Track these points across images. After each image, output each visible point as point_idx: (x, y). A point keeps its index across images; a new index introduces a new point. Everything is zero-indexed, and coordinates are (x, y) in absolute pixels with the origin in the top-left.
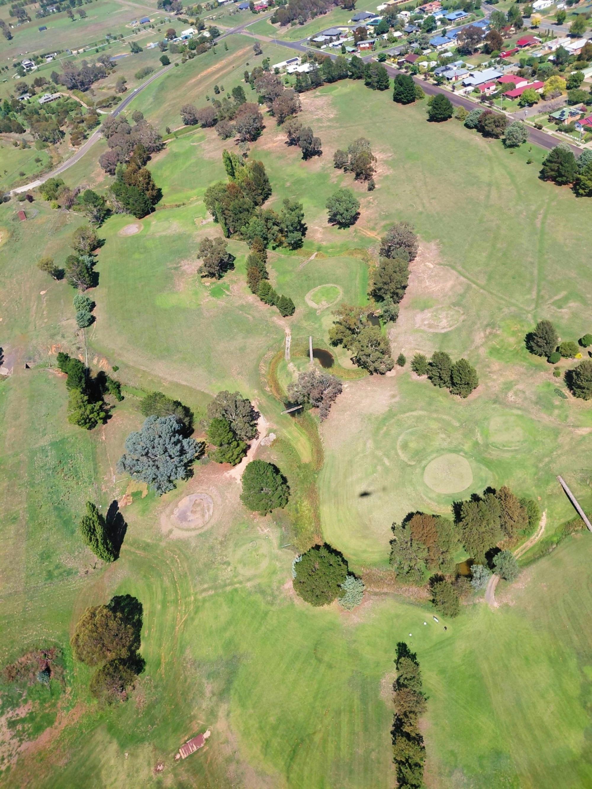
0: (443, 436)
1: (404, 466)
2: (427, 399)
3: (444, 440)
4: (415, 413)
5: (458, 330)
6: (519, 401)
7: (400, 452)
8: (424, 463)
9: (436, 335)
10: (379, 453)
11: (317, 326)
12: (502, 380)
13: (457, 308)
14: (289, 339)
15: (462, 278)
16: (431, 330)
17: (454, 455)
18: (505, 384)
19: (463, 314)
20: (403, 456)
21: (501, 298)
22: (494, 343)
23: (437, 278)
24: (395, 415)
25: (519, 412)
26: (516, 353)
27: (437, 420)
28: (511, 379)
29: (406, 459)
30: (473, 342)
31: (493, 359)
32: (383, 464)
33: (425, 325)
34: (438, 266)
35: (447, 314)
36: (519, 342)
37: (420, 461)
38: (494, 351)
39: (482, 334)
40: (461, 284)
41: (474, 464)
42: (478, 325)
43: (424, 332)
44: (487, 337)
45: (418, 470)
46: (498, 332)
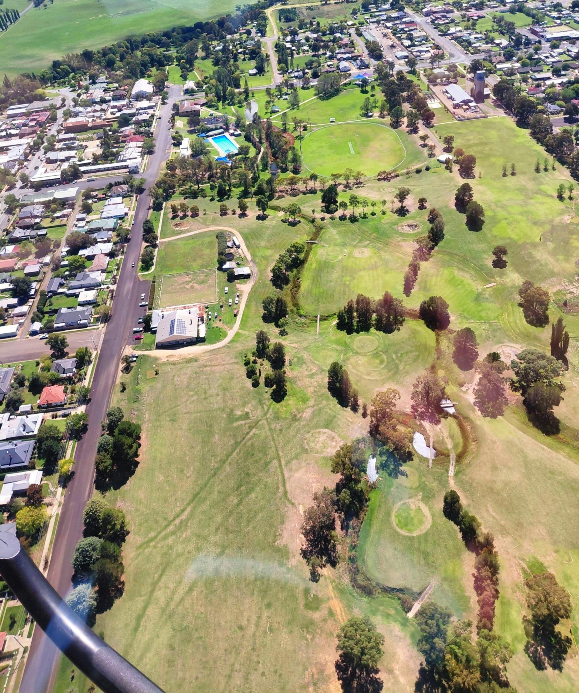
0: (360, 362)
1: (386, 352)
2: (359, 384)
3: (360, 360)
4: (369, 378)
5: (316, 426)
6: (312, 367)
7: (386, 360)
8: (375, 352)
9: (333, 429)
10: (397, 361)
11: (424, 479)
12: (312, 380)
13: (307, 447)
14: (451, 473)
15: (286, 476)
16: (334, 434)
17: (359, 351)
18: (312, 378)
19: (305, 439)
20: (385, 357)
21: (274, 440)
22: (301, 405)
23: (305, 487)
24: (381, 380)
25: (316, 362)
26: (294, 394)
27: (358, 371)
28: (307, 379)
29: (384, 355)
30: (313, 412)
31: (309, 395)
32: (396, 356)
33: (336, 441)
34: (296, 502)
35: (316, 445)
36: (288, 400)
37: (377, 353)
38: (305, 400)
39: (304, 415)
40: (291, 470)
41: (351, 345)
42: (302, 423)
43: (339, 436)
44: (303, 412)
45: (380, 349)
46: (295, 410)
